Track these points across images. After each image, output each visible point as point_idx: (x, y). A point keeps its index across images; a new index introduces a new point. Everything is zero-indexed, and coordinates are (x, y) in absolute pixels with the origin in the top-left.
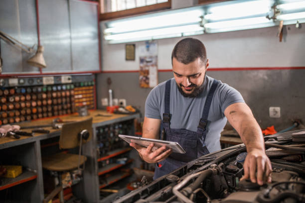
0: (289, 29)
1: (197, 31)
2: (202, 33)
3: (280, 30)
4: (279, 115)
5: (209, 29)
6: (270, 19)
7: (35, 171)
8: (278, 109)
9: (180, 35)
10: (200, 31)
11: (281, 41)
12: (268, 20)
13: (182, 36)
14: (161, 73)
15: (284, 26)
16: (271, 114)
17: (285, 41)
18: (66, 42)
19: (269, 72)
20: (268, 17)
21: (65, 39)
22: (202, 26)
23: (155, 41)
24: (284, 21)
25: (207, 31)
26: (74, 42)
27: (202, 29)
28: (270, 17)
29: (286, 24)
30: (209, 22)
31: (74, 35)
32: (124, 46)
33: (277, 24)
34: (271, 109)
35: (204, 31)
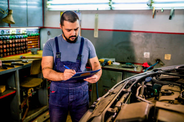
0: (157, 12)
1: (106, 8)
2: (110, 9)
3: (153, 12)
4: (148, 57)
5: (113, 8)
6: (148, 5)
7: (14, 88)
8: (149, 53)
9: (97, 10)
10: (109, 8)
11: (153, 18)
13: (98, 9)
14: (83, 30)
15: (155, 10)
16: (145, 56)
17: (155, 18)
18: (24, 7)
19: (145, 34)
21: (24, 4)
22: (110, 6)
23: (80, 12)
24: (156, 7)
26: (29, 7)
27: (110, 7)
28: (149, 4)
29: (156, 9)
30: (113, 3)
31: (28, 3)
33: (152, 9)
34: (145, 54)
35: (111, 8)
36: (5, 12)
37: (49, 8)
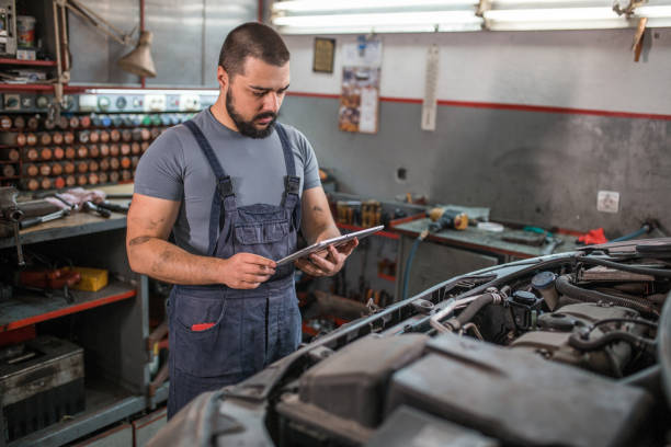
0: (657, 36)
1: (466, 25)
2: (478, 28)
3: (638, 36)
4: (615, 208)
5: (492, 22)
6: (619, 13)
7: (133, 282)
8: (615, 196)
9: (432, 29)
10: (475, 24)
11: (637, 59)
12: (615, 15)
13: (436, 30)
14: (384, 104)
15: (648, 30)
16: (601, 206)
17: (646, 60)
18: (194, 23)
19: (606, 120)
20: (616, 8)
21: (193, 14)
22: (480, 15)
23: (377, 38)
24: (648, 19)
25: (488, 26)
26: (210, 23)
27: (479, 20)
28: (621, 8)
29: (651, 25)
30: (494, 7)
31: (209, 9)
32: (312, 42)
33: (634, 25)
34: (602, 195)
35: (483, 26)
36: (128, 39)
37: (280, 27)
